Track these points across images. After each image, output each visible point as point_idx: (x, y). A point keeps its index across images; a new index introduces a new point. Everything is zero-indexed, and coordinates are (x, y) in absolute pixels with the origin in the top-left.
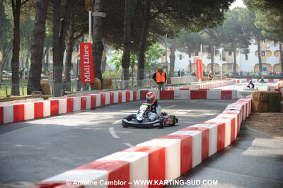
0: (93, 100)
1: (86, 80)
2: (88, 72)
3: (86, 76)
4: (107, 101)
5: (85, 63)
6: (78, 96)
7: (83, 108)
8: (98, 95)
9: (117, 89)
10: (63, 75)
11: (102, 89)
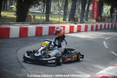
0: (97, 26)
1: (94, 17)
2: (96, 14)
3: (94, 15)
4: (103, 27)
5: (95, 9)
6: (90, 24)
7: (92, 29)
8: (99, 24)
9: (107, 22)
10: (85, 14)
11: (101, 21)
